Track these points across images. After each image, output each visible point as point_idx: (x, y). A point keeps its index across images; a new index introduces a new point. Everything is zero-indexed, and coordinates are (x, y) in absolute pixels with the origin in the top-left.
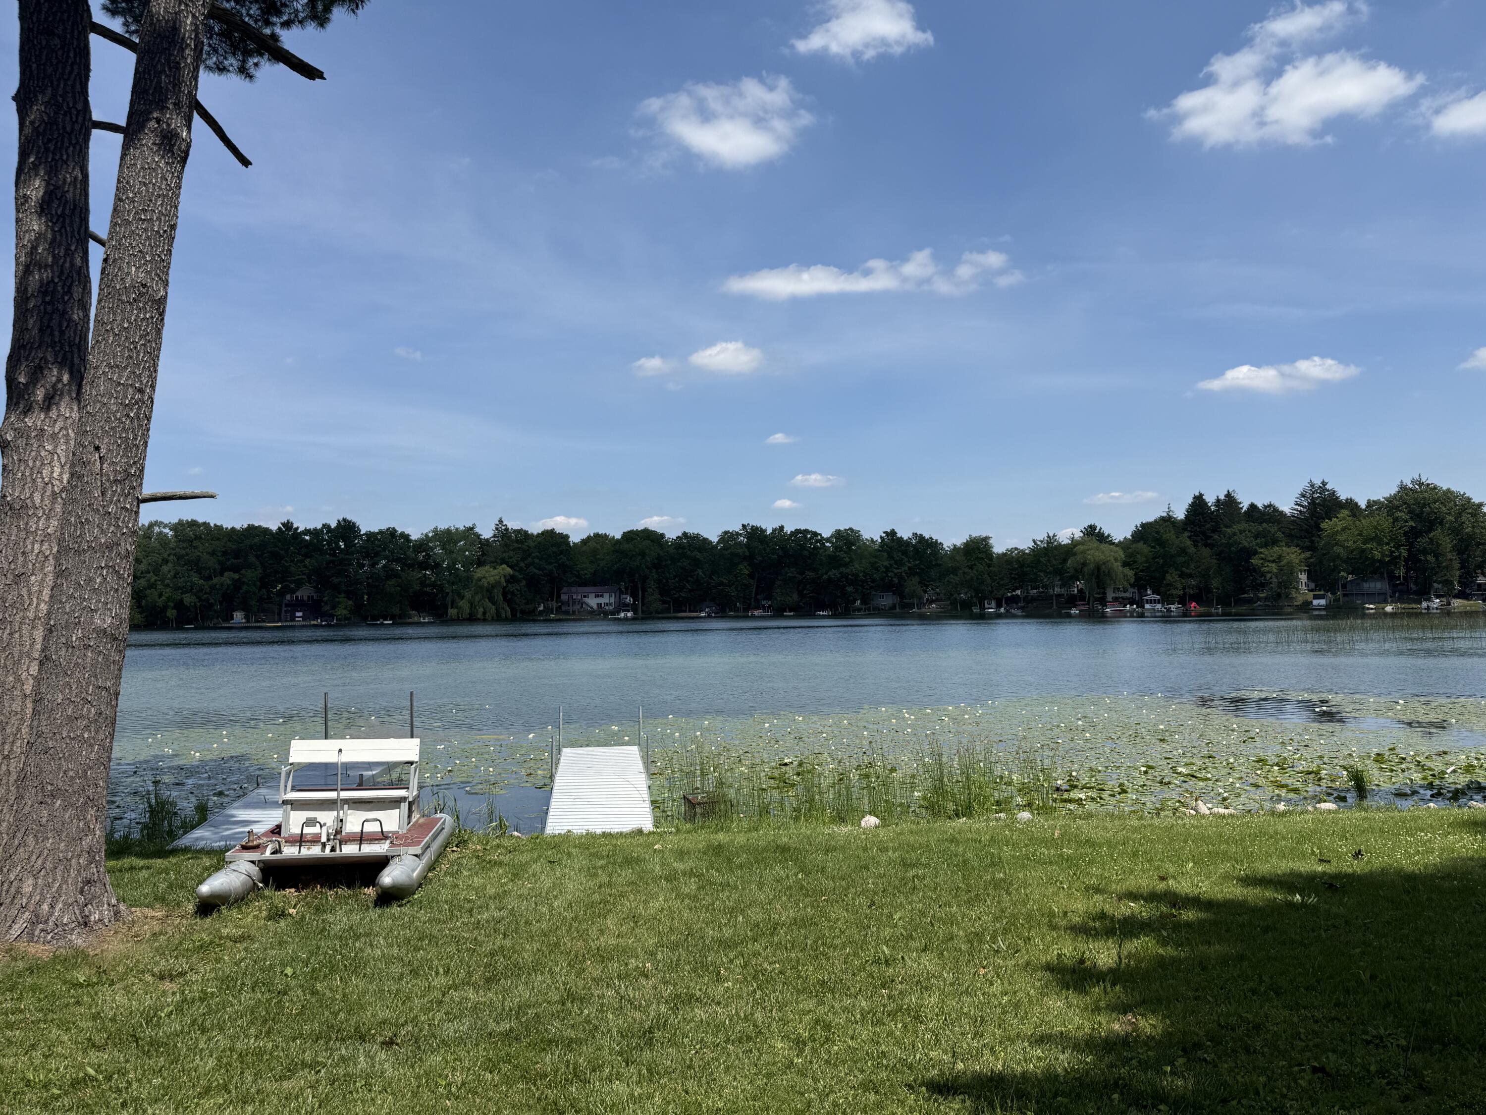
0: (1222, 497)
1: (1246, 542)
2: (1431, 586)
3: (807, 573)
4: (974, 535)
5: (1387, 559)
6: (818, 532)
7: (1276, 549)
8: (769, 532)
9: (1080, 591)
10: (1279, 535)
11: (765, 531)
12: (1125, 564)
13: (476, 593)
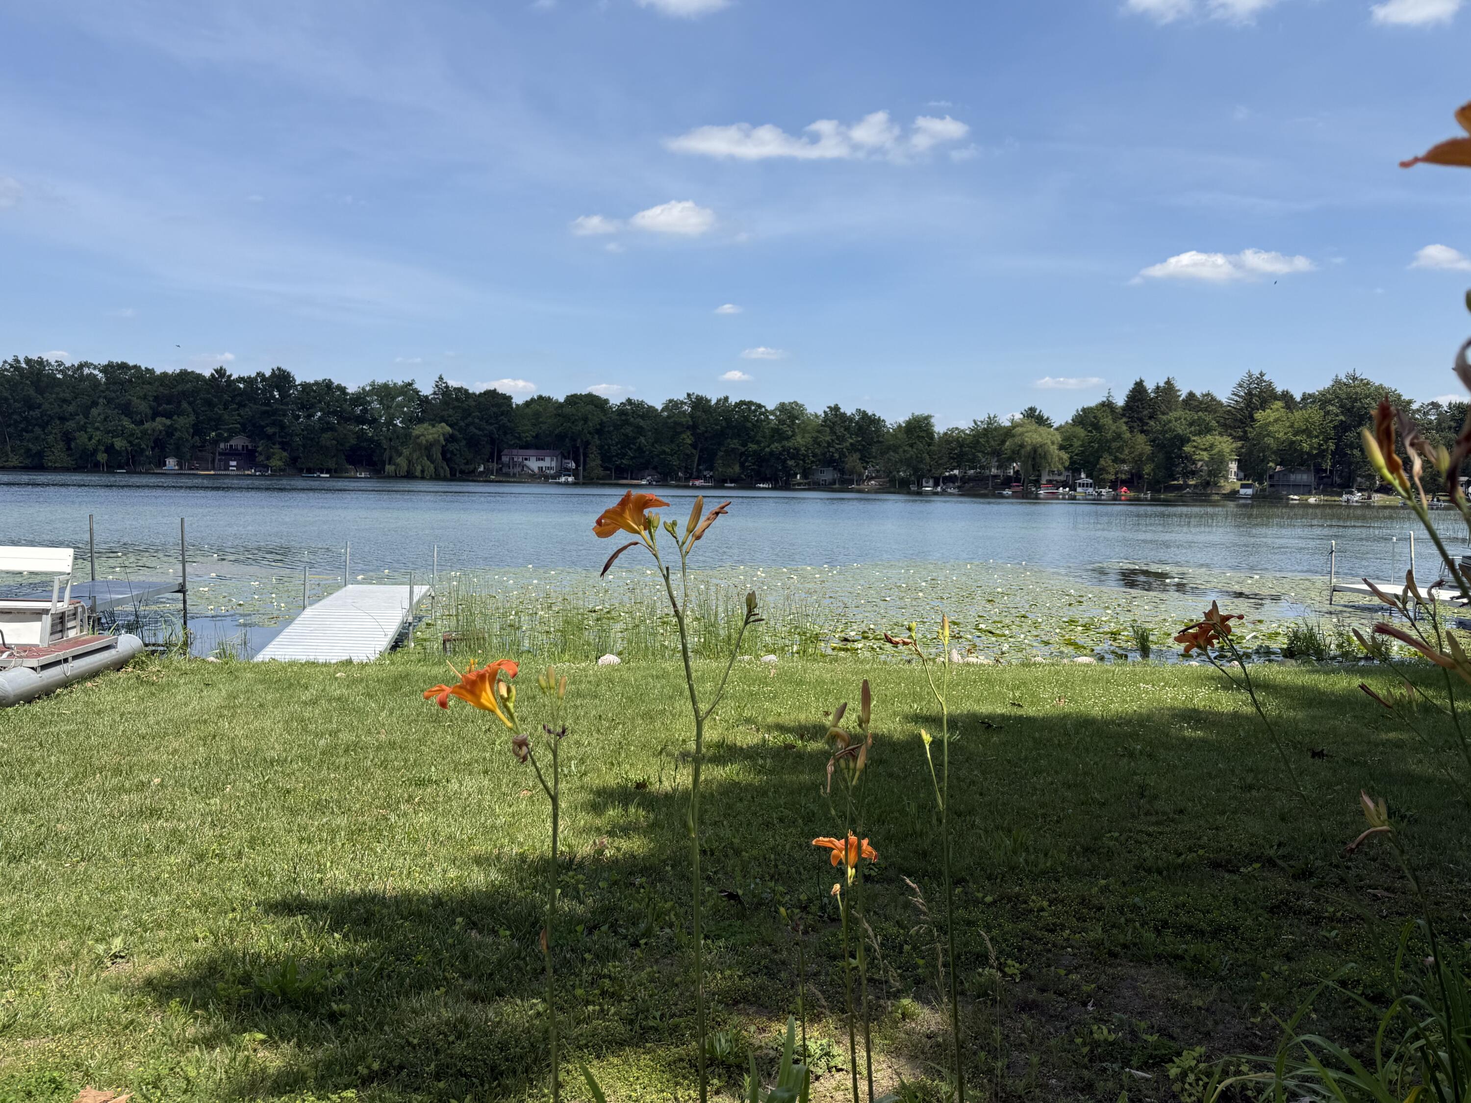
0: (1162, 384)
1: (1181, 429)
2: (1354, 480)
3: (750, 445)
4: (916, 414)
5: (1315, 452)
6: (763, 404)
7: (1209, 437)
8: (713, 402)
9: (1017, 473)
10: (1214, 423)
11: (709, 401)
12: (1061, 448)
13: (414, 451)
